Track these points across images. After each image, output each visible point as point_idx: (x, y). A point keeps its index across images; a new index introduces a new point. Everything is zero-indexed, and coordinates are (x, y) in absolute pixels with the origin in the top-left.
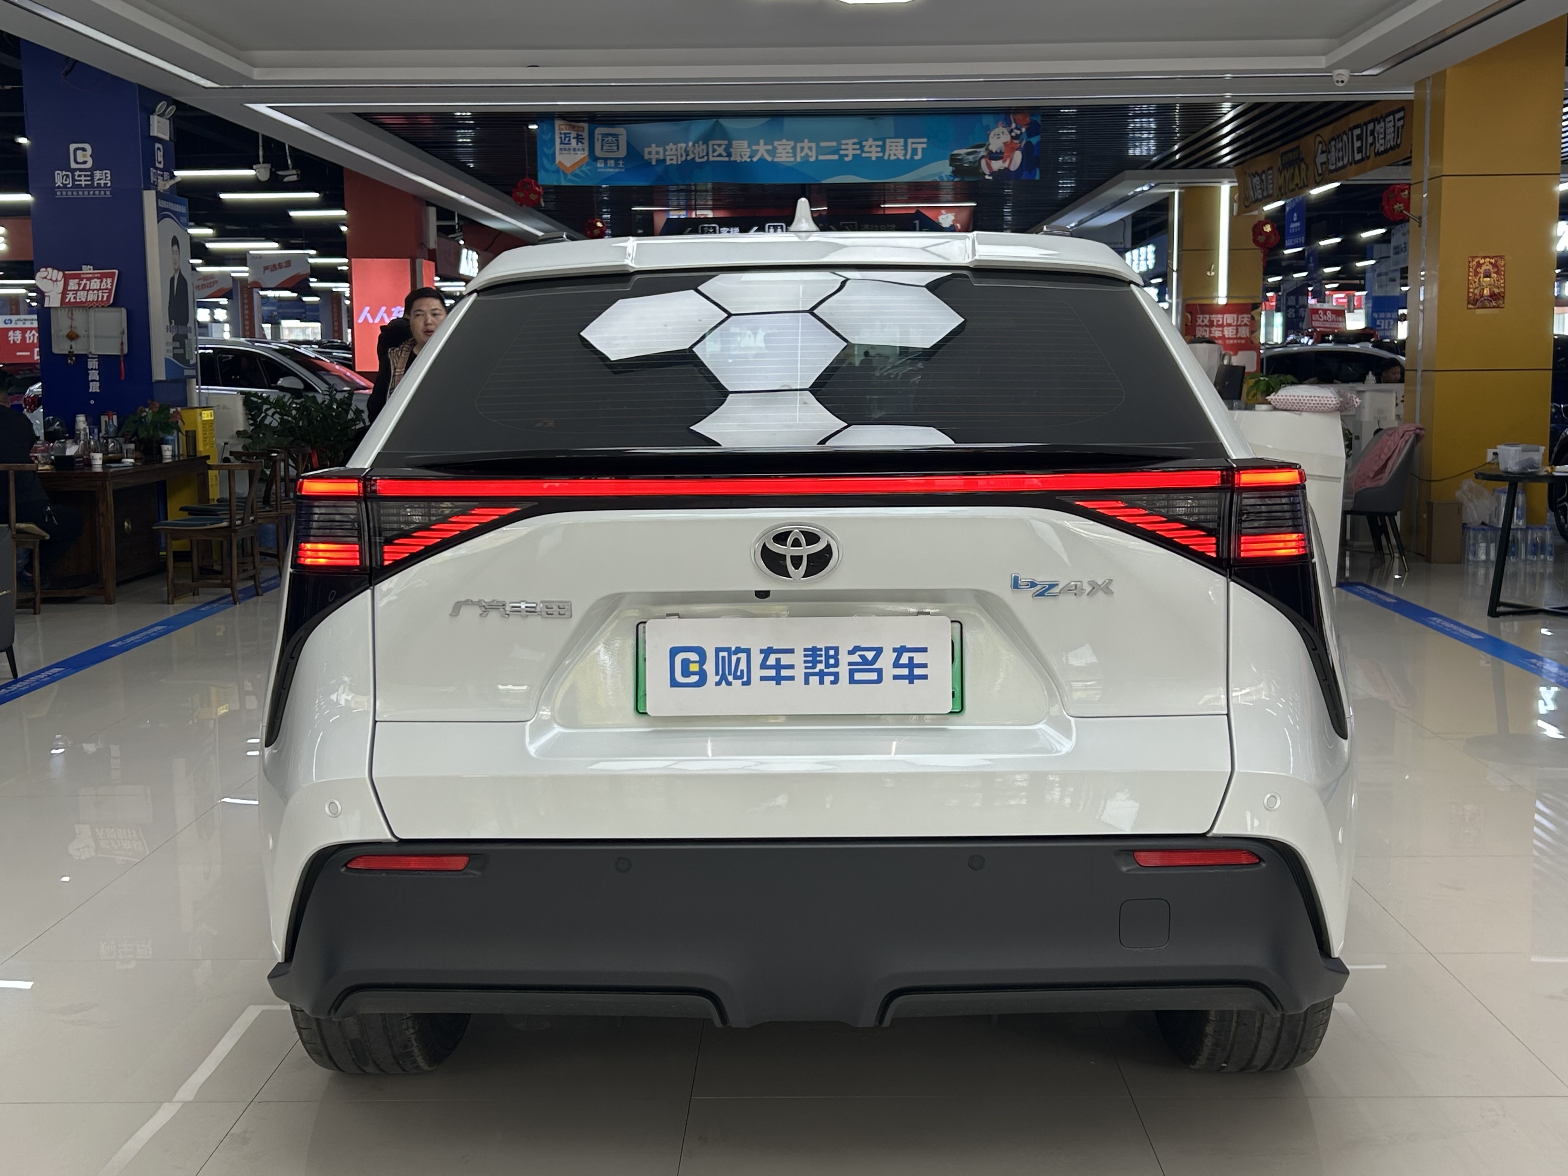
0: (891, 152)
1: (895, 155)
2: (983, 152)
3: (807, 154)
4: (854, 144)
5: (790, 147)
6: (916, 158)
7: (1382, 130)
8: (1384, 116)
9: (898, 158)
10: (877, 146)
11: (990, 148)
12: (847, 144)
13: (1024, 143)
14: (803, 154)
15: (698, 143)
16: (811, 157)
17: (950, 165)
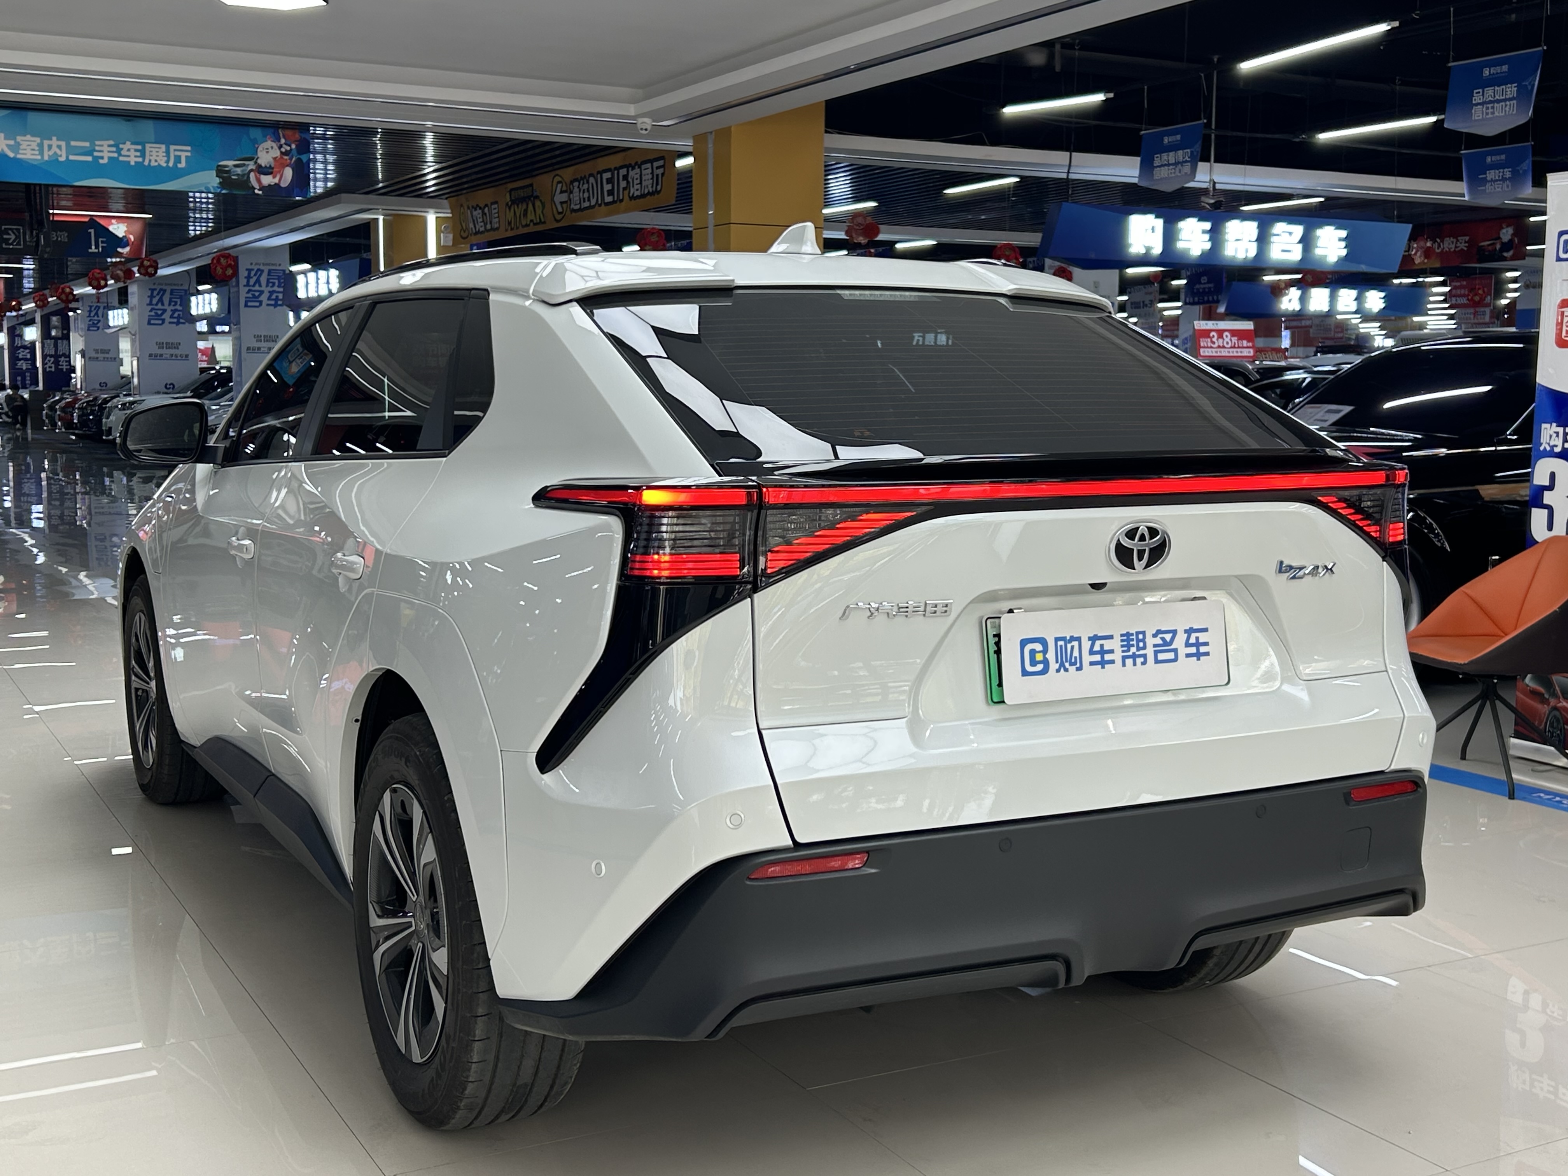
0: (151, 158)
1: (156, 161)
2: (251, 165)
3: (55, 152)
4: (109, 146)
5: (36, 144)
6: (179, 166)
7: (638, 176)
8: (639, 163)
9: (159, 164)
10: (136, 150)
11: (259, 161)
12: (102, 146)
13: (294, 159)
14: (51, 153)
16: (61, 156)
17: (217, 176)
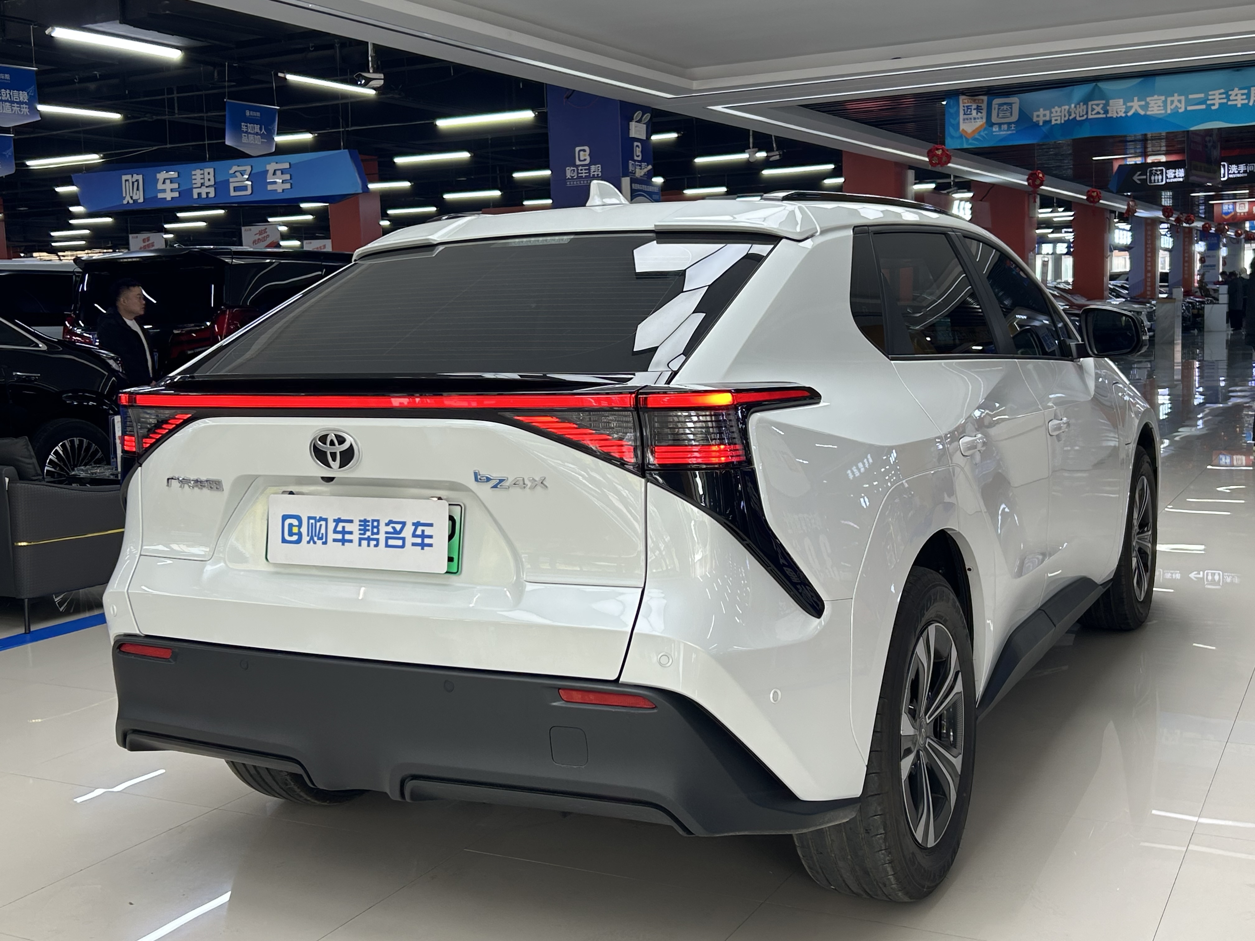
3: (1176, 106)
5: (1161, 101)
10: (1243, 94)
12: (1214, 95)
14: (1173, 107)
15: (1079, 104)
16: (1181, 108)
